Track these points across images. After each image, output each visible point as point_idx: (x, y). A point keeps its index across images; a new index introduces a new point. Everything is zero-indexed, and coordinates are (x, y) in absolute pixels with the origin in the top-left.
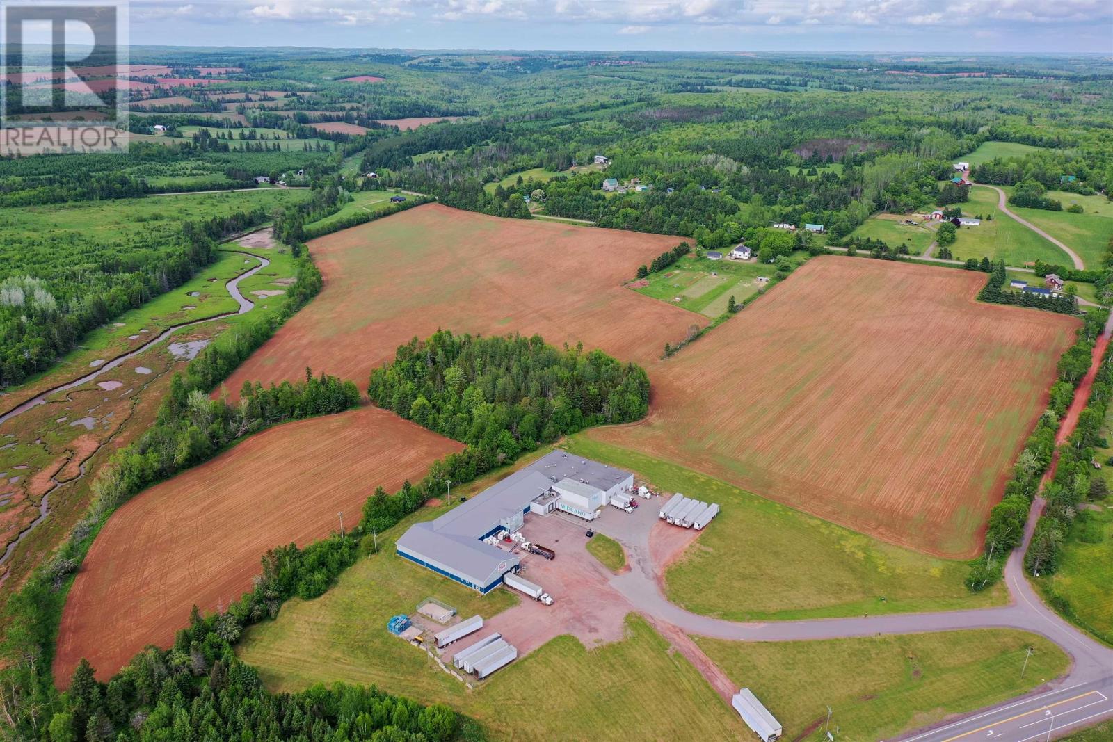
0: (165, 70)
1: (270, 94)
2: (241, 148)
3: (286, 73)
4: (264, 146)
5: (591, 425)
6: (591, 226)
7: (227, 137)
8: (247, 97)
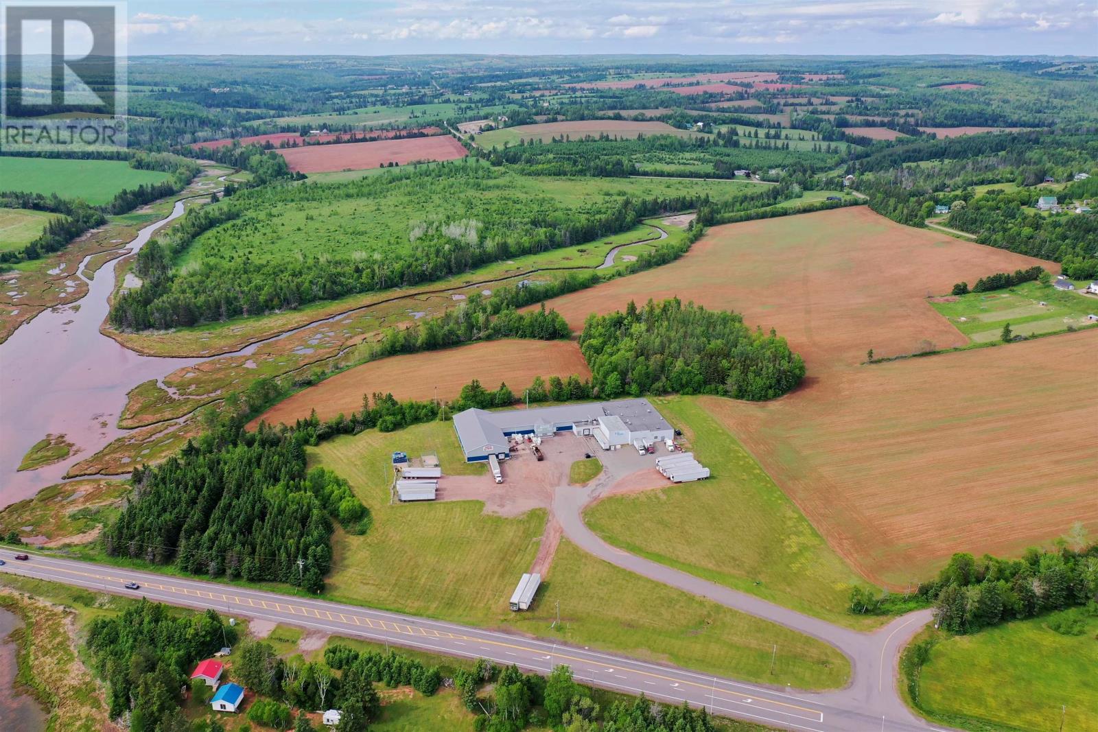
0: (775, 76)
1: (832, 99)
2: (751, 145)
3: (884, 80)
4: (773, 145)
5: (710, 392)
6: (971, 240)
7: (753, 135)
8: (809, 101)
